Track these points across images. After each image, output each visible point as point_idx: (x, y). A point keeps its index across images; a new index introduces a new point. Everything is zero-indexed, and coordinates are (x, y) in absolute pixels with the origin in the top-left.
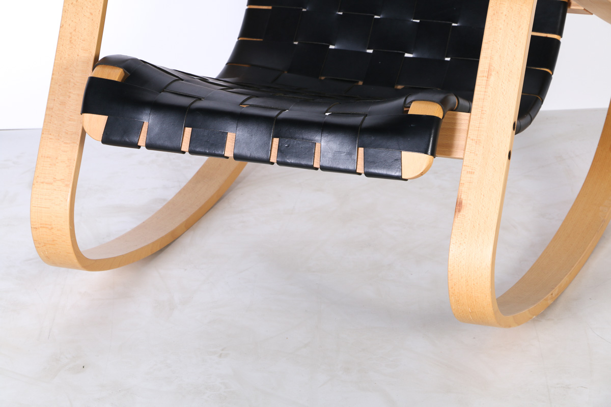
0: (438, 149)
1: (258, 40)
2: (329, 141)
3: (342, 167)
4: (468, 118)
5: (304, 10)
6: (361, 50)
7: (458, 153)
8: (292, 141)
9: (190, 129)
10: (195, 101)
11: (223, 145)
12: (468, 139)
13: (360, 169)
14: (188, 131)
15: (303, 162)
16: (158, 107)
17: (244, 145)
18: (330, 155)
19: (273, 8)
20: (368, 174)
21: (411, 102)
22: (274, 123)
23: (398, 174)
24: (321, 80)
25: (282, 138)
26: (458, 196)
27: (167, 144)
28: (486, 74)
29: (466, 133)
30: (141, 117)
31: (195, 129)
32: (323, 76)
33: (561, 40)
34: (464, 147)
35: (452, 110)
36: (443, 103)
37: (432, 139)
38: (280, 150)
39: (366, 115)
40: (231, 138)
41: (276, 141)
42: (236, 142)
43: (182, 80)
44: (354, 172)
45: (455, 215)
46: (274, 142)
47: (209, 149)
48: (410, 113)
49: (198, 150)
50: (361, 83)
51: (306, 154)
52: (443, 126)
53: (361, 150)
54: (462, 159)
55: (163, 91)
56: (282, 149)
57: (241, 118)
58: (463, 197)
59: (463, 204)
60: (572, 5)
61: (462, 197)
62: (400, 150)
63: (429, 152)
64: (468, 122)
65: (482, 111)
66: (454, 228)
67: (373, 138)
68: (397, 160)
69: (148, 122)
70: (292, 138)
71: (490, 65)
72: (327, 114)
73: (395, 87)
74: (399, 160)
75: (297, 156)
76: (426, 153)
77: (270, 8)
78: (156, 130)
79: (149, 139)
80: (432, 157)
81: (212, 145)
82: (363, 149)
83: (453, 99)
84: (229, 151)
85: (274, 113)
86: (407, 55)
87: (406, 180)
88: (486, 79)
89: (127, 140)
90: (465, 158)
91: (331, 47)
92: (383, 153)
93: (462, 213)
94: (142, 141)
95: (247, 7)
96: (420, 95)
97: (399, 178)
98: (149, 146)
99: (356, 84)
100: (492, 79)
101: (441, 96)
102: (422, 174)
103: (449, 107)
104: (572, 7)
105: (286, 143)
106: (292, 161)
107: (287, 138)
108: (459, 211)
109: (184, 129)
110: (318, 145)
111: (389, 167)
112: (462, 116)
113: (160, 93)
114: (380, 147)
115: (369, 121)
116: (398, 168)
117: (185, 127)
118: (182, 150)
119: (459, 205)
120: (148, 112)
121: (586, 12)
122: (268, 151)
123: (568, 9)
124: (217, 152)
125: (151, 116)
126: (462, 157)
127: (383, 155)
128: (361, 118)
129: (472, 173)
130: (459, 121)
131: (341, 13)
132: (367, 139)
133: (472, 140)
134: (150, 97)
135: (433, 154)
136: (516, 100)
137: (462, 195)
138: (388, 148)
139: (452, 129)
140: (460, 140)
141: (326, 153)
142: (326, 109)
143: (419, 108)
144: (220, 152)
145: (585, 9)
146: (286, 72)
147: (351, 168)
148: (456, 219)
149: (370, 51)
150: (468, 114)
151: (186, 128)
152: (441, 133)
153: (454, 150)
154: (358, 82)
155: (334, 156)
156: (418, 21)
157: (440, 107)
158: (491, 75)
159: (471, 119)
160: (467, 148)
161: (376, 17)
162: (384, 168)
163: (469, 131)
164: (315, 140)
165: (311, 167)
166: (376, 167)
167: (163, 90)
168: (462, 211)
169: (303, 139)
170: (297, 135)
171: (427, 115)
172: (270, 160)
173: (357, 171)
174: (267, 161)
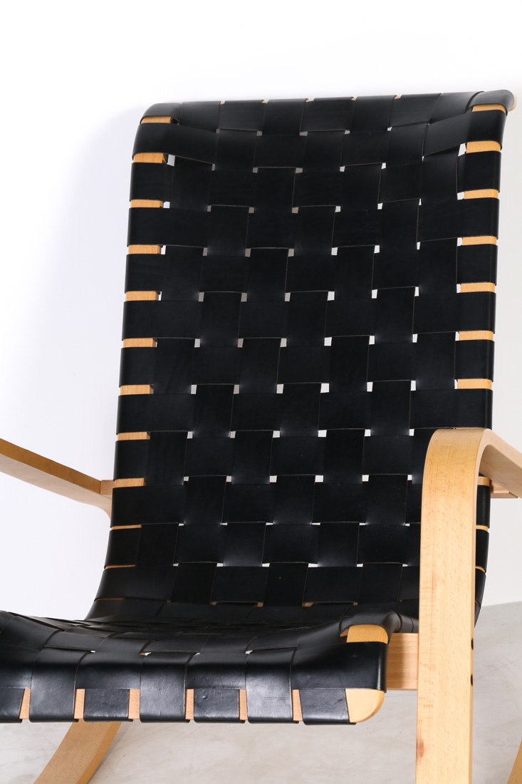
0: (388, 681)
1: (130, 566)
2: (256, 686)
3: (274, 715)
4: (416, 639)
5: (180, 525)
6: (255, 565)
7: (410, 683)
8: (210, 690)
9: (83, 690)
10: (84, 656)
11: (126, 706)
12: (420, 665)
13: (298, 716)
14: (81, 693)
15: (227, 715)
16: (41, 669)
17: (152, 702)
18: (259, 703)
19: (142, 526)
20: (308, 722)
21: (348, 628)
22: (186, 670)
23: (344, 717)
24: (212, 606)
25: (198, 688)
26: (417, 736)
27: (57, 712)
28: (430, 585)
29: (416, 658)
30: (20, 683)
31: (89, 690)
32: (214, 601)
33: (489, 531)
34: (416, 675)
35: (397, 631)
36: (386, 624)
37: (379, 670)
38: (197, 704)
39: (295, 649)
40: (134, 695)
41: (190, 692)
42: (141, 700)
43: (63, 630)
44: (291, 721)
45: (417, 760)
46: (188, 695)
47: (109, 712)
48: (349, 640)
49: (95, 715)
50: (260, 605)
51: (229, 704)
52: (390, 652)
53: (296, 692)
54: (417, 690)
55: (44, 648)
56: (199, 702)
57: (143, 669)
58: (424, 737)
59: (425, 746)
60: (494, 489)
61: (422, 737)
62: (344, 687)
63: (379, 686)
64: (417, 644)
65: (431, 629)
66: (417, 776)
67: (309, 677)
68: (340, 700)
69: (31, 689)
70: (209, 687)
71: (433, 574)
72: (248, 652)
73: (303, 605)
74: (343, 700)
75: (219, 707)
76: (375, 687)
77: (139, 526)
78: (41, 696)
79: (34, 709)
80: (382, 692)
81: (112, 706)
82: (298, 691)
83: (395, 618)
84: (134, 713)
85: (184, 660)
86: (311, 565)
87: (354, 724)
88: (431, 590)
89: (6, 713)
90: (419, 689)
91: (219, 565)
92: (323, 694)
93: (424, 758)
94: (25, 713)
95: (111, 529)
96: (356, 618)
97: (346, 722)
98: (34, 718)
99: (255, 606)
100: (438, 590)
101: (382, 617)
102: (372, 715)
103: (393, 629)
104: (495, 492)
105: (204, 694)
106: (213, 715)
107: (204, 687)
108: (422, 755)
109: (76, 691)
110: (242, 692)
111: (332, 710)
112: (409, 638)
113: (41, 650)
114: (320, 687)
115: (300, 656)
116: (344, 710)
117: (76, 689)
118: (76, 717)
119: (420, 748)
120: (28, 676)
121: (510, 495)
122: (181, 706)
123: (491, 494)
124: (119, 715)
125: (33, 680)
126: (415, 687)
127: (323, 695)
128: (291, 653)
129: (429, 706)
130: (406, 645)
131: (226, 524)
132: (302, 678)
133: (425, 665)
134: (30, 657)
135: (383, 689)
136: (470, 612)
137: (422, 735)
138: (328, 687)
139: (400, 656)
140: (410, 667)
141: (253, 701)
142: (245, 647)
143: (358, 634)
144: (123, 715)
145: (510, 493)
146: (169, 601)
147: (286, 715)
148: (419, 766)
149: (267, 565)
150: (416, 635)
151: (78, 690)
152: (389, 661)
153: (405, 680)
154: (257, 604)
155: (264, 703)
156: (319, 524)
157: (384, 630)
158: (436, 585)
159: (420, 641)
160: (419, 676)
161: (267, 524)
162: (326, 712)
163: (420, 655)
164: (238, 687)
165: (238, 720)
166: (317, 712)
167: (43, 646)
168: (424, 755)
169: (223, 686)
170: (215, 683)
171: (370, 641)
172: (185, 717)
173: (295, 719)
174: (182, 719)
